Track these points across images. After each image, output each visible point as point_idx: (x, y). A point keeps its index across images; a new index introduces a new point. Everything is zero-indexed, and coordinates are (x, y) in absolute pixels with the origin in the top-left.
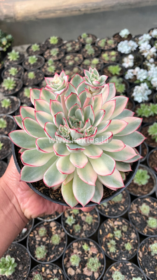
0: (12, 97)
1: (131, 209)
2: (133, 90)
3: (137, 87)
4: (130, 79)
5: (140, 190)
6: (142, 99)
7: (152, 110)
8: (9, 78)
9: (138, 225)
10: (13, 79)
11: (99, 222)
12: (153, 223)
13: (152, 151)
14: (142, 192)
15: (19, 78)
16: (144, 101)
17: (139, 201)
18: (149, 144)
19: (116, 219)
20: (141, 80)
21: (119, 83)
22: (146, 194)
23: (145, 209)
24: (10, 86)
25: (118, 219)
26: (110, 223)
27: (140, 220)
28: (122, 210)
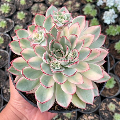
0: (8, 19)
1: (101, 107)
2: (103, 14)
3: (106, 12)
4: (100, 6)
5: (108, 92)
6: (110, 22)
7: (117, 30)
8: (5, 4)
9: (107, 119)
10: (8, 5)
11: (76, 117)
12: (118, 118)
13: (118, 62)
14: (110, 94)
15: (13, 4)
16: (111, 23)
17: (107, 101)
18: (115, 57)
19: (89, 114)
20: (110, 7)
21: (92, 9)
22: (112, 95)
23: (112, 107)
24: (5, 10)
25: (91, 115)
26: (85, 117)
27: (108, 115)
28: (94, 108)
